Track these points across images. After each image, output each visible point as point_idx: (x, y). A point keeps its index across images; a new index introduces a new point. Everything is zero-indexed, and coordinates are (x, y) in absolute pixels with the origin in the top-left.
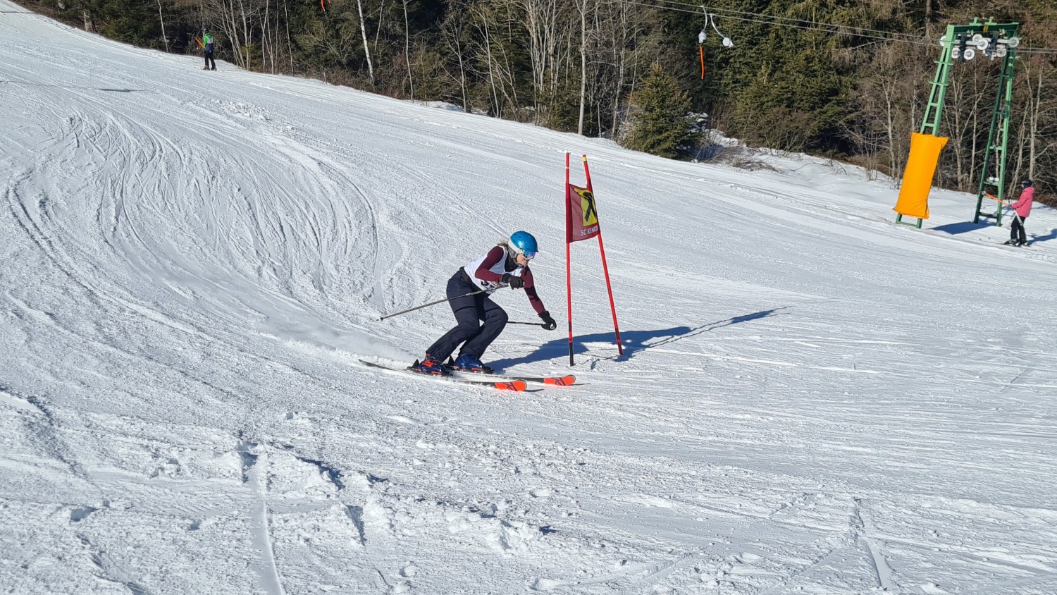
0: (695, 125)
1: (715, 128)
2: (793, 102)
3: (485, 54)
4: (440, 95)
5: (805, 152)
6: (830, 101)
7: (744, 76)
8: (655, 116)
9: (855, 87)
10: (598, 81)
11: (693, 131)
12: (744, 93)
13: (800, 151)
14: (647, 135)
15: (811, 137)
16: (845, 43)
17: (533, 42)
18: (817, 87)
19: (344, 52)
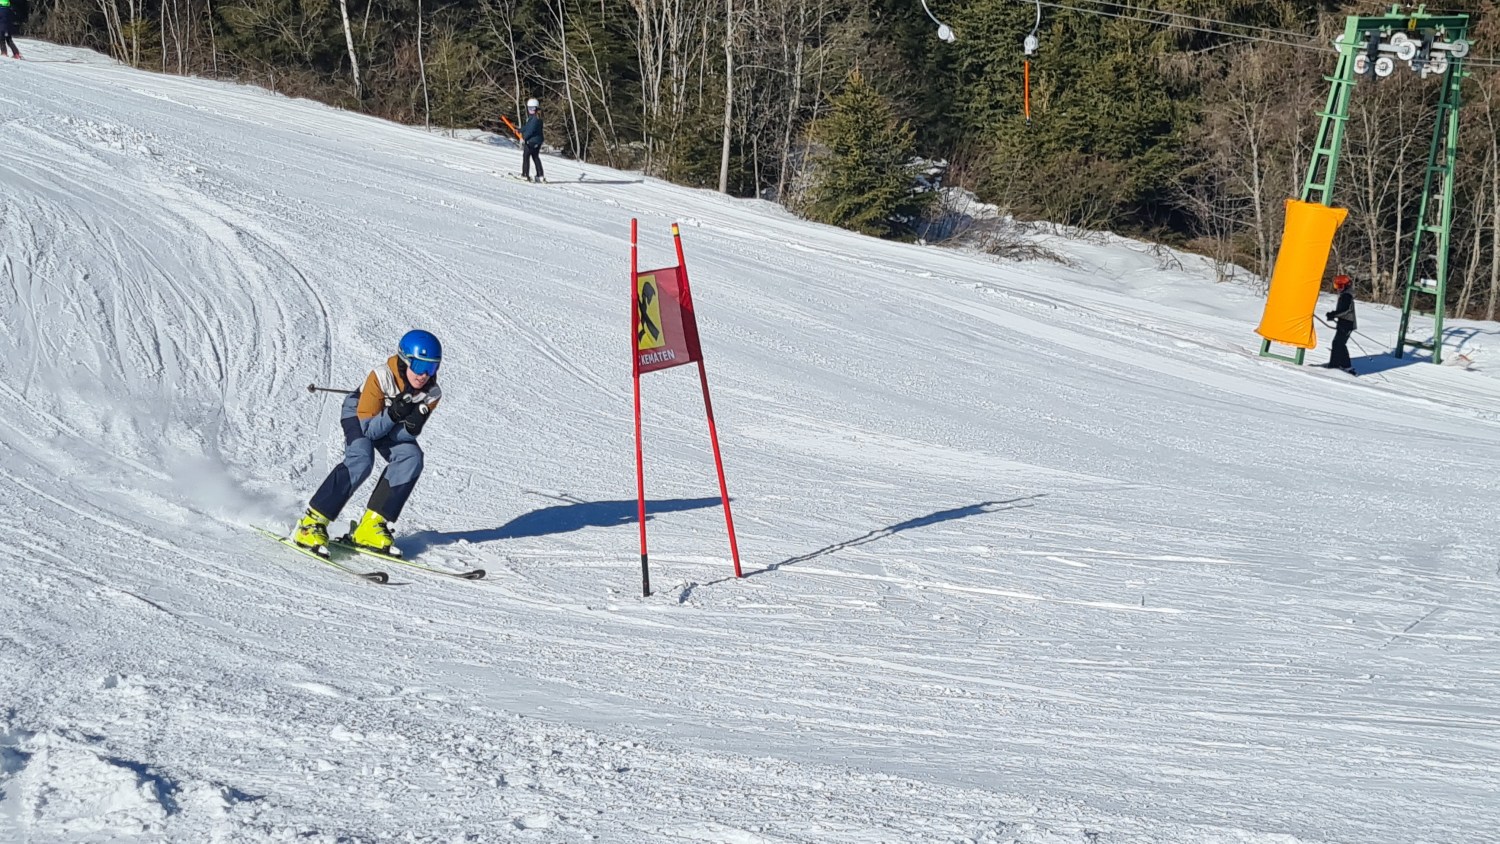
0: (921, 178)
1: (958, 185)
2: (1093, 142)
3: (558, 49)
4: (478, 118)
5: (1113, 229)
6: (1156, 142)
7: (1008, 96)
8: (851, 163)
9: (1198, 120)
10: (756, 99)
11: (919, 189)
12: (1009, 126)
13: (1103, 228)
14: (837, 196)
15: (1122, 204)
16: (1182, 42)
17: (642, 29)
18: (1134, 118)
19: (307, 39)
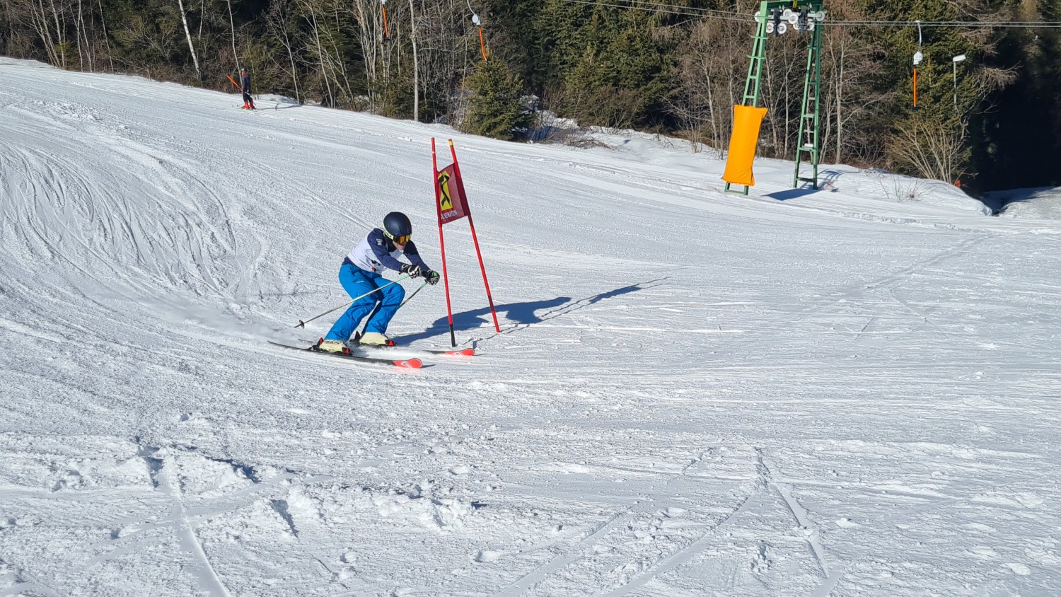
0: (527, 106)
1: (547, 109)
2: (619, 80)
3: (315, 45)
4: (271, 87)
5: (633, 128)
6: (653, 78)
7: (571, 57)
8: (488, 100)
9: (676, 65)
10: (431, 67)
11: (526, 112)
12: (572, 74)
13: (628, 127)
14: (482, 119)
15: (637, 114)
16: (664, 22)
17: (362, 31)
18: (640, 65)
19: (166, 47)
